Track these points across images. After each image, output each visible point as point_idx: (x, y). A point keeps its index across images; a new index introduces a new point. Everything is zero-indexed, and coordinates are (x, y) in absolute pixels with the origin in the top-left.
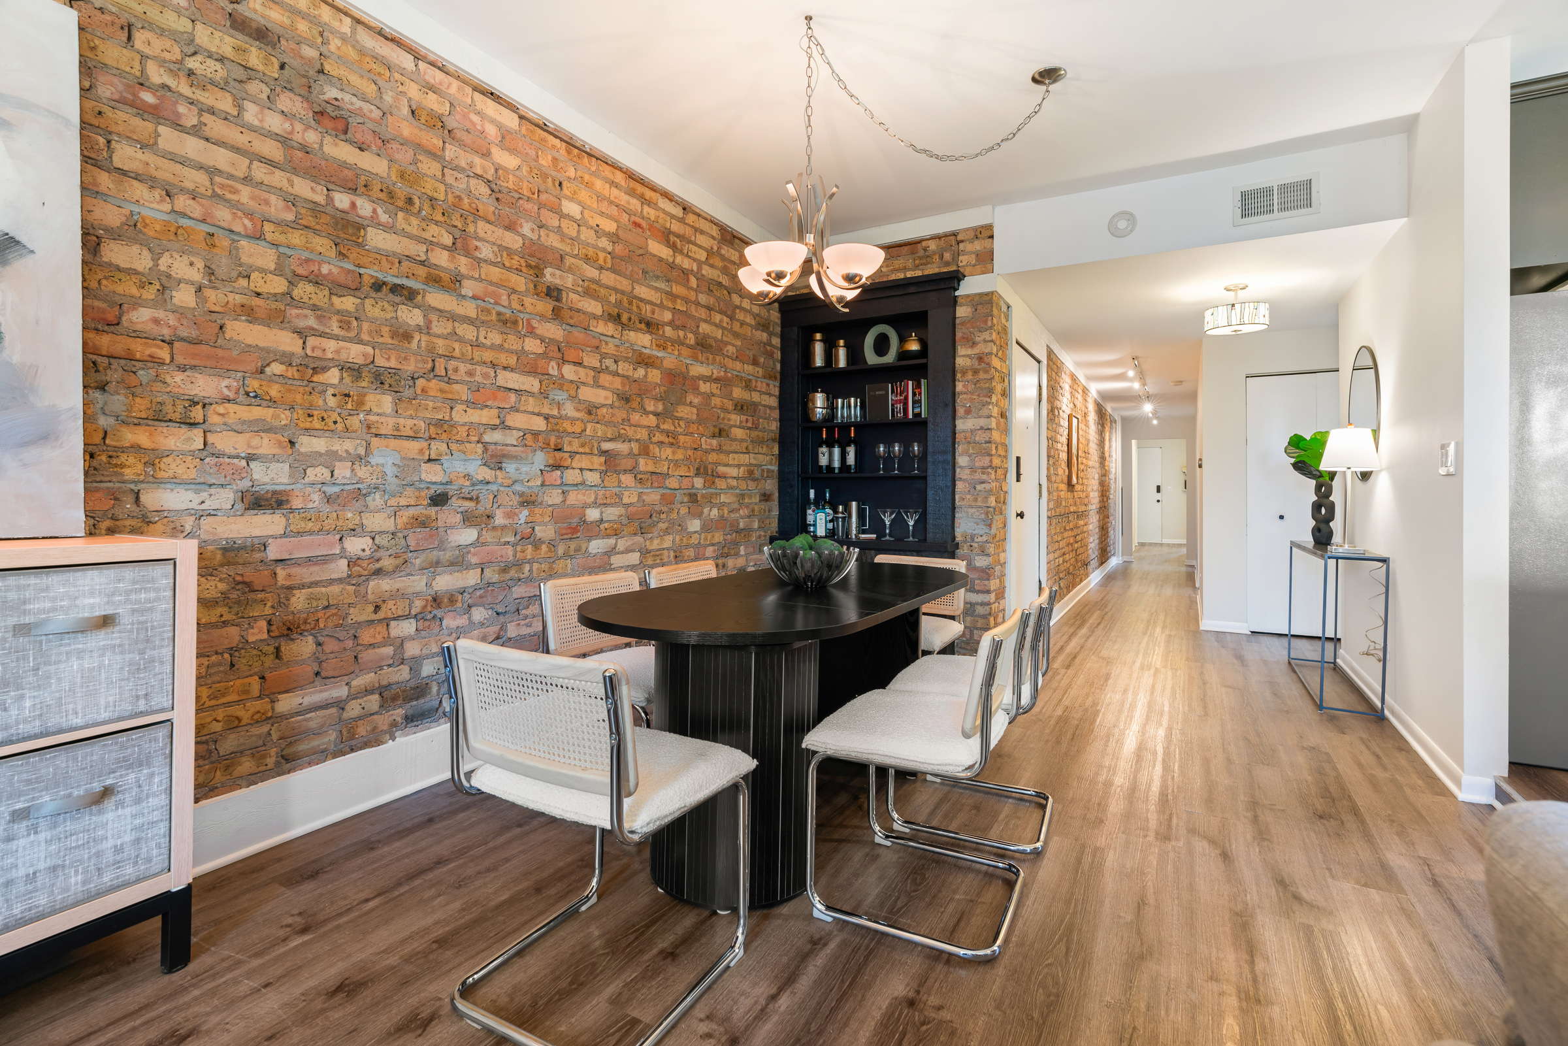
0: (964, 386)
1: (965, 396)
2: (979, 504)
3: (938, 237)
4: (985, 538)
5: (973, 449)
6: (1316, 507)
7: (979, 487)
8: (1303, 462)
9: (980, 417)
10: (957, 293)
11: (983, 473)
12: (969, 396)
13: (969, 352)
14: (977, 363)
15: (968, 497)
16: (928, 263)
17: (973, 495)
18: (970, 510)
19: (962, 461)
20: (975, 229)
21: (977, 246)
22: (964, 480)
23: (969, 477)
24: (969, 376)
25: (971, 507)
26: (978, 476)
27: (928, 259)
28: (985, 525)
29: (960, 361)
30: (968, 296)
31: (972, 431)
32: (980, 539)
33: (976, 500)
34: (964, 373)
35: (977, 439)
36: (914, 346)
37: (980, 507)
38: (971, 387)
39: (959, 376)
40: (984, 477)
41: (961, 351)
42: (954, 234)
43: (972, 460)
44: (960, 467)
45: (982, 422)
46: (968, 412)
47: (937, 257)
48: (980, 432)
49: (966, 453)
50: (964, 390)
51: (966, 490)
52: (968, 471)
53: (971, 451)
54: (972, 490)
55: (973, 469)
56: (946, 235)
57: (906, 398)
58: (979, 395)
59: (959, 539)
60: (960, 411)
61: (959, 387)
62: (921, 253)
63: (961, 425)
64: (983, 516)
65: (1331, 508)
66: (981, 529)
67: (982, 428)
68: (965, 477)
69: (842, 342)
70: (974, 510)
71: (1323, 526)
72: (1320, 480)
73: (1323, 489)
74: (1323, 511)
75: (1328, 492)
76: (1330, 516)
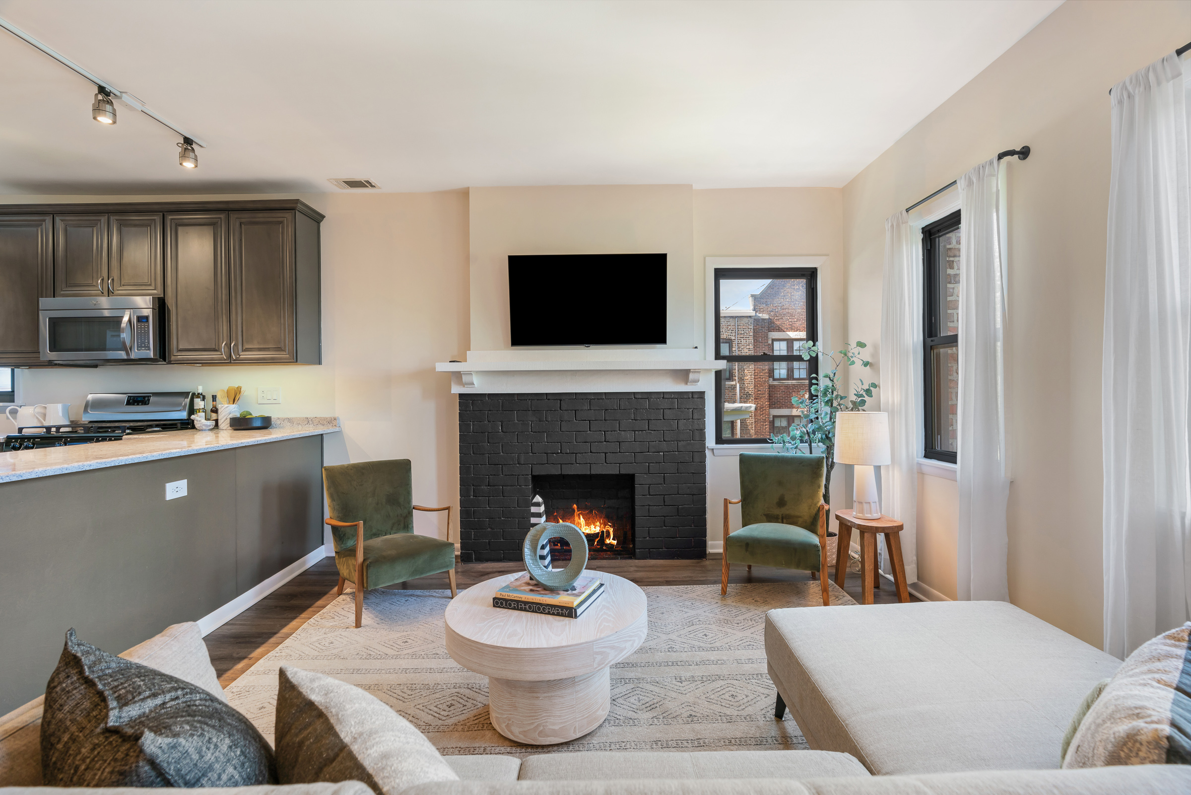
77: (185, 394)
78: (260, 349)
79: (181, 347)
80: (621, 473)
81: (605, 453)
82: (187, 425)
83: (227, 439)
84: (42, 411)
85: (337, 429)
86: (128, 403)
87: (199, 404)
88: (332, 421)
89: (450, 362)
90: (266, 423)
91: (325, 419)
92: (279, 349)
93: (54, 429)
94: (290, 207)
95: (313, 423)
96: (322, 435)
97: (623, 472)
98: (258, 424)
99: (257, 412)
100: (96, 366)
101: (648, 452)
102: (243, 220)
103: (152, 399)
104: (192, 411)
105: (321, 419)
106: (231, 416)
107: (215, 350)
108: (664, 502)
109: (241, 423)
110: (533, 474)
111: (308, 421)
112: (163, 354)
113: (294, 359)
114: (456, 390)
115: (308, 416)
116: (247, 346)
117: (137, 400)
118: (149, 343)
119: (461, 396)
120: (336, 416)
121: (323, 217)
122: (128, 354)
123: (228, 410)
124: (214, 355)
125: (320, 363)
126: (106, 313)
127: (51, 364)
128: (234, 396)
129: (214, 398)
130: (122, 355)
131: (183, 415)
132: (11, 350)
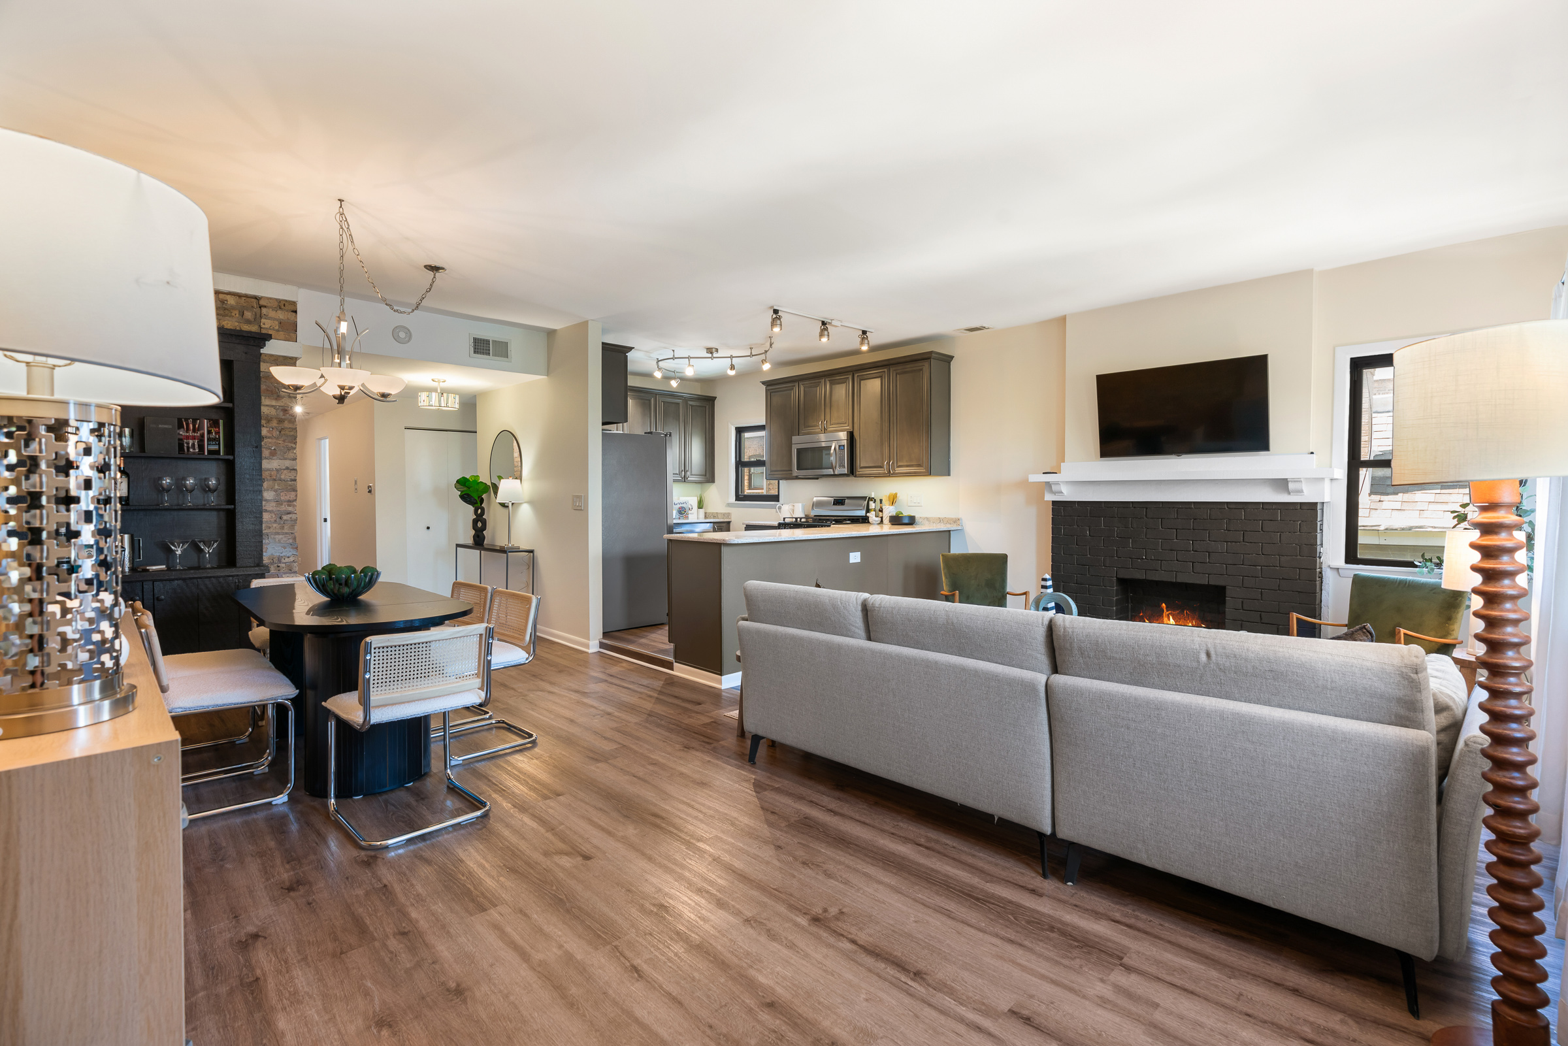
0: (269, 431)
1: (270, 440)
2: (286, 531)
3: (239, 296)
4: (292, 559)
5: (279, 485)
6: (475, 522)
7: (285, 517)
8: (468, 495)
9: (286, 459)
10: (262, 351)
11: (289, 506)
12: (274, 441)
13: (274, 403)
14: (281, 413)
15: (275, 525)
16: (227, 315)
17: (279, 524)
18: (277, 536)
19: (268, 495)
20: (279, 301)
21: (281, 315)
22: (271, 512)
23: (274, 509)
24: (274, 423)
25: (278, 534)
26: (284, 508)
27: (227, 312)
28: (292, 548)
29: (264, 410)
30: (272, 355)
31: (277, 470)
32: (287, 560)
33: (283, 528)
34: (269, 420)
35: (283, 477)
37: (286, 533)
38: (275, 433)
39: (263, 422)
40: (290, 509)
41: (265, 401)
42: (256, 298)
43: (278, 495)
44: (266, 500)
45: (288, 463)
46: (273, 454)
47: (237, 312)
48: (285, 471)
49: (272, 489)
50: (269, 435)
51: (273, 520)
52: (274, 504)
53: (276, 487)
54: (278, 520)
55: (279, 502)
56: (247, 296)
57: (203, 435)
58: (284, 441)
59: (266, 561)
60: (265, 453)
61: (264, 432)
63: (266, 464)
64: (291, 541)
65: (484, 523)
66: (289, 552)
67: (287, 468)
68: (271, 509)
70: (281, 536)
71: (480, 534)
72: (476, 505)
73: (479, 511)
74: (480, 524)
75: (483, 513)
76: (484, 527)
77: (864, 498)
78: (907, 466)
79: (862, 465)
80: (1210, 583)
81: (1193, 563)
82: (864, 520)
83: (887, 529)
84: (791, 507)
85: (959, 528)
86: (834, 504)
87: (872, 505)
88: (957, 521)
89: (1043, 473)
90: (912, 521)
91: (952, 519)
92: (919, 465)
93: (799, 520)
94: (926, 357)
95: (944, 521)
96: (949, 531)
97: (1212, 583)
98: (906, 521)
99: (906, 513)
100: (817, 479)
101: (1243, 565)
102: (898, 371)
103: (846, 501)
104: (868, 511)
105: (949, 519)
106: (890, 515)
107: (881, 467)
108: (1261, 619)
109: (896, 520)
110: (1118, 576)
111: (940, 520)
112: (852, 472)
113: (929, 473)
114: (1049, 498)
115: (941, 516)
116: (900, 464)
117: (839, 502)
118: (845, 463)
119: (1054, 502)
120: (960, 517)
121: (952, 357)
122: (834, 471)
123: (889, 510)
124: (880, 471)
125: (949, 475)
126: (823, 444)
127: (797, 478)
128: (893, 500)
129: (881, 501)
130: (831, 472)
131: (862, 513)
132: (779, 469)
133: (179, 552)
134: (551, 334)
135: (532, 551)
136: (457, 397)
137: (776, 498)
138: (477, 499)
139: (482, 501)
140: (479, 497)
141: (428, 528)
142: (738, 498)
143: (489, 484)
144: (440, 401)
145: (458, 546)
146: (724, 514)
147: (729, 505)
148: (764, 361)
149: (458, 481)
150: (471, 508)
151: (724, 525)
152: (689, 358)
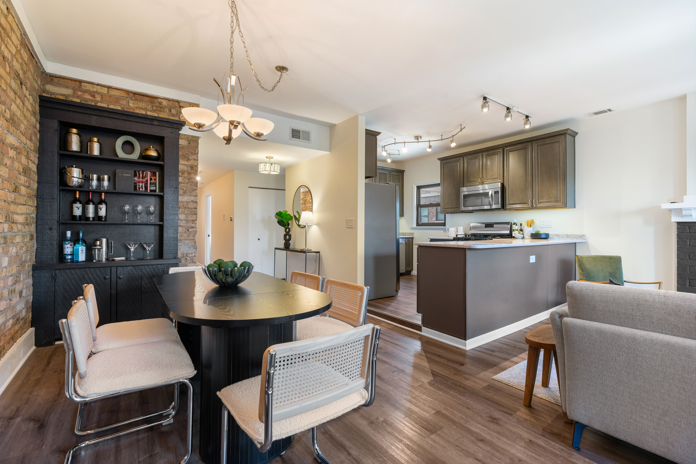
0: (183, 179)
1: (183, 185)
2: (191, 238)
3: (169, 100)
4: (193, 255)
5: (187, 211)
6: (285, 236)
7: (190, 230)
8: (282, 221)
9: (191, 196)
10: (180, 132)
11: (193, 223)
12: (186, 185)
13: (186, 163)
14: (190, 169)
15: (185, 235)
16: (162, 111)
17: (187, 234)
18: (186, 241)
19: (181, 217)
20: (190, 104)
22: (183, 227)
23: (185, 225)
24: (186, 175)
25: (186, 240)
26: (190, 224)
27: (162, 109)
28: (194, 248)
29: (181, 167)
30: (185, 135)
31: (187, 202)
32: (191, 255)
33: (189, 236)
34: (183, 173)
35: (190, 206)
36: (153, 153)
37: (191, 240)
38: (187, 181)
39: (180, 174)
40: (193, 225)
41: (181, 162)
42: (178, 102)
43: (187, 217)
44: (180, 220)
45: (192, 198)
46: (185, 193)
47: (168, 110)
48: (191, 203)
49: (183, 213)
50: (183, 181)
51: (184, 231)
52: (184, 222)
53: (186, 212)
54: (187, 231)
55: (187, 221)
56: (173, 100)
57: (147, 181)
58: (191, 185)
59: (179, 255)
60: (181, 192)
61: (180, 179)
62: (158, 104)
63: (181, 199)
64: (193, 244)
65: (290, 236)
66: (192, 250)
67: (192, 201)
68: (183, 225)
69: (95, 139)
70: (188, 241)
71: (288, 242)
72: (286, 227)
73: (288, 230)
74: (288, 237)
75: (289, 231)
76: (290, 239)
77: (507, 223)
78: (547, 202)
79: (510, 203)
82: (510, 236)
83: (528, 242)
84: (456, 229)
85: (583, 241)
86: (485, 227)
87: (515, 227)
88: (582, 236)
89: (671, 203)
90: (547, 237)
91: (577, 235)
92: (557, 201)
94: (563, 134)
95: (570, 237)
96: (575, 243)
98: (543, 236)
99: (542, 231)
100: (472, 213)
102: (539, 144)
103: (495, 226)
104: (511, 230)
105: (575, 235)
106: (530, 233)
107: (525, 203)
109: (536, 236)
111: (568, 236)
112: (503, 207)
113: (565, 206)
114: (676, 219)
115: (568, 234)
116: (540, 201)
117: (489, 225)
118: (499, 202)
119: (679, 223)
120: (584, 234)
121: (577, 133)
122: (491, 207)
123: (528, 231)
124: (525, 206)
125: (575, 207)
126: (481, 192)
127: (463, 212)
128: (530, 224)
129: (521, 225)
130: (488, 207)
131: (508, 232)
132: (450, 207)
133: (132, 250)
134: (332, 127)
135: (319, 252)
136: (279, 166)
137: (444, 224)
138: (286, 223)
139: (289, 224)
140: (287, 222)
141: (259, 239)
142: (418, 224)
143: (292, 215)
144: (270, 168)
145: (276, 249)
146: (410, 234)
147: (413, 228)
148: (452, 142)
149: (277, 214)
150: (283, 229)
151: (410, 239)
152: (404, 143)
